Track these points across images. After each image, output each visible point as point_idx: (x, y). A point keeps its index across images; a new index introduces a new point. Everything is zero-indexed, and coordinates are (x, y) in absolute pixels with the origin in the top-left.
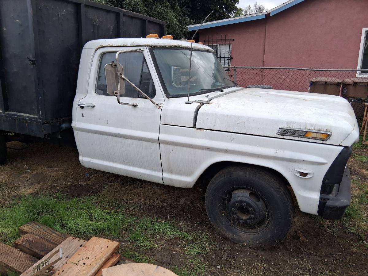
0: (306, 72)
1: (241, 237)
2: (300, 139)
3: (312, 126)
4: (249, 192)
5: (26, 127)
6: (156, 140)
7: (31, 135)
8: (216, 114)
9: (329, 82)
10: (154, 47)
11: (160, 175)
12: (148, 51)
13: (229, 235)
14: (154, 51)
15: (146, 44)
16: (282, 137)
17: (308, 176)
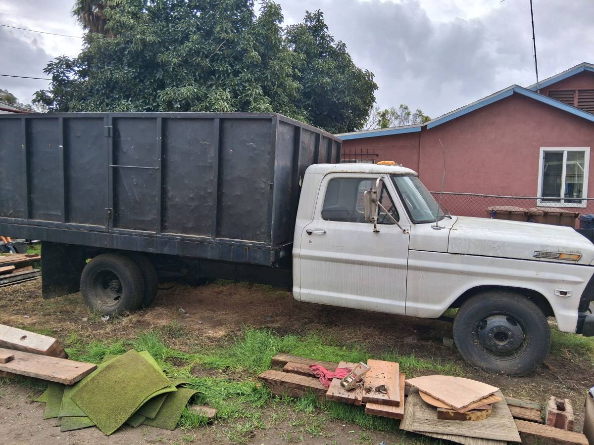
0: (487, 200)
1: (497, 365)
2: (555, 260)
3: (564, 248)
4: (506, 317)
5: (246, 254)
6: (405, 265)
7: (252, 263)
8: (469, 239)
9: (516, 211)
10: (394, 174)
11: (403, 304)
12: (389, 178)
13: (484, 365)
14: (395, 178)
15: (386, 171)
16: (538, 259)
17: (568, 295)
